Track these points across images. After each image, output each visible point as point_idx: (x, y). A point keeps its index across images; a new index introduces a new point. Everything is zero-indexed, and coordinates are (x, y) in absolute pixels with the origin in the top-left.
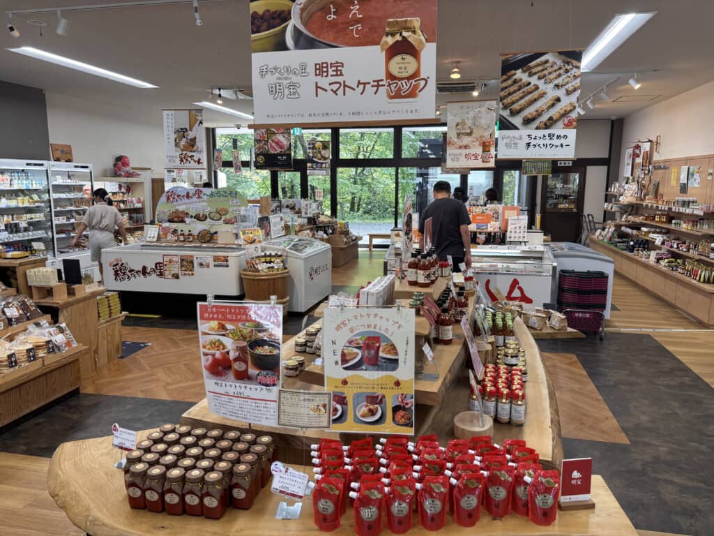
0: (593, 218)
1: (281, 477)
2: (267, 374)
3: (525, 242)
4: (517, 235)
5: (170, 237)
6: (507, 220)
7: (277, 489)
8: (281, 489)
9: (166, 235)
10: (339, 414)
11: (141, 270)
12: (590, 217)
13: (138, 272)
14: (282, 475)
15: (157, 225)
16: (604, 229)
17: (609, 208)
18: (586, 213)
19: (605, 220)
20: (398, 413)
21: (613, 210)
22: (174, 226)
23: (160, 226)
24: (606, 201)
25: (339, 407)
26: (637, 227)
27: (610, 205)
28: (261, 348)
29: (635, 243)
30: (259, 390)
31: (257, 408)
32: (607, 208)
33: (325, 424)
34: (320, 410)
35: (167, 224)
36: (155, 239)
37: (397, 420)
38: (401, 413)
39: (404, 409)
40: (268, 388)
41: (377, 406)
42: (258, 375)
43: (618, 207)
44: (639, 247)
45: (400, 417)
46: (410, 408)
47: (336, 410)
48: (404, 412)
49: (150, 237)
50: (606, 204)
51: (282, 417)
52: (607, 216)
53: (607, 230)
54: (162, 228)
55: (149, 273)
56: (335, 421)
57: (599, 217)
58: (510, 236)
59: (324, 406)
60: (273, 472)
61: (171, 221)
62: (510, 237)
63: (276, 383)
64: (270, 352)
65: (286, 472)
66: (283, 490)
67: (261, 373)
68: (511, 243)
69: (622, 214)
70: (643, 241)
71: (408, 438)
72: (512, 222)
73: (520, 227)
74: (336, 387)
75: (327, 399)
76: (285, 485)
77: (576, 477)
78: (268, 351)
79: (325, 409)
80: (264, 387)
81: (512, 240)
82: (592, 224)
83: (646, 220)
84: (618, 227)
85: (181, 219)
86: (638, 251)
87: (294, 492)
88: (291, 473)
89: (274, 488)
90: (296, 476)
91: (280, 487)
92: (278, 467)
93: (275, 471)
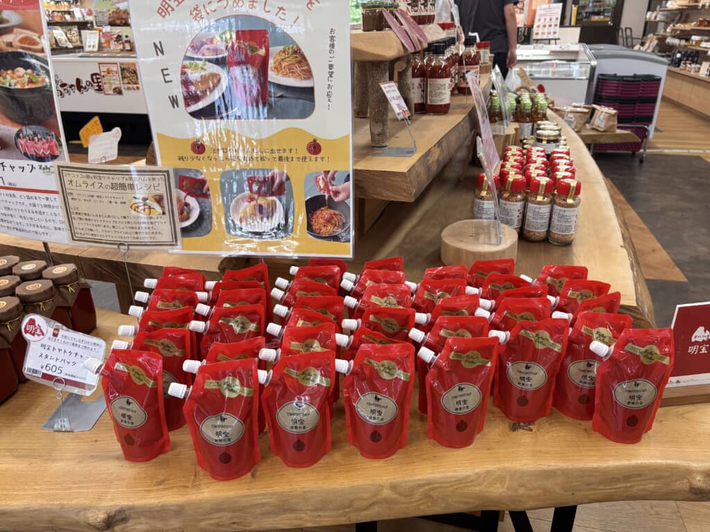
0: (631, 31)
1: (43, 346)
2: (35, 134)
3: (555, 39)
4: (546, 30)
5: (114, 46)
6: (535, 12)
7: (35, 371)
8: (44, 371)
9: (108, 42)
10: (194, 216)
11: (74, 83)
12: (628, 31)
13: (71, 86)
14: (45, 341)
15: (96, 30)
16: (643, 44)
17: (653, 18)
18: (623, 25)
19: (645, 34)
20: (319, 212)
21: (658, 19)
22: (117, 30)
23: (100, 31)
24: (649, 10)
25: (192, 201)
26: (685, 36)
27: (655, 14)
28: (10, 72)
29: (683, 56)
30: (28, 169)
31: (34, 209)
32: (650, 18)
33: (167, 237)
34: (150, 208)
35: (107, 29)
36: (96, 49)
37: (315, 227)
38: (325, 213)
39: (331, 204)
40: (43, 164)
41: (274, 198)
42: (18, 135)
43: (664, 15)
44: (687, 60)
45: (321, 221)
46: (343, 202)
47: (186, 208)
48: (332, 211)
49: (89, 46)
50: (649, 13)
51: (75, 223)
52: (649, 27)
53: (647, 45)
54: (103, 34)
55: (85, 88)
56: (186, 231)
57: (638, 32)
58: (538, 32)
59: (159, 200)
60: (27, 336)
61: (112, 24)
62: (537, 34)
63: (57, 153)
64: (30, 81)
65: (55, 335)
66: (50, 373)
67: (20, 131)
68: (537, 41)
69: (667, 24)
70: (692, 52)
71: (344, 265)
72: (542, 12)
73: (551, 19)
74: (181, 158)
75: (162, 183)
76: (52, 362)
77: (700, 340)
78: (26, 79)
79: (162, 207)
80: (36, 164)
81: (539, 37)
82: (630, 40)
83: (699, 26)
84: (662, 40)
85: (124, 22)
86: (685, 64)
87: (75, 377)
88: (66, 337)
89: (29, 370)
90: (78, 344)
91: (42, 368)
92: (37, 325)
93: (30, 333)
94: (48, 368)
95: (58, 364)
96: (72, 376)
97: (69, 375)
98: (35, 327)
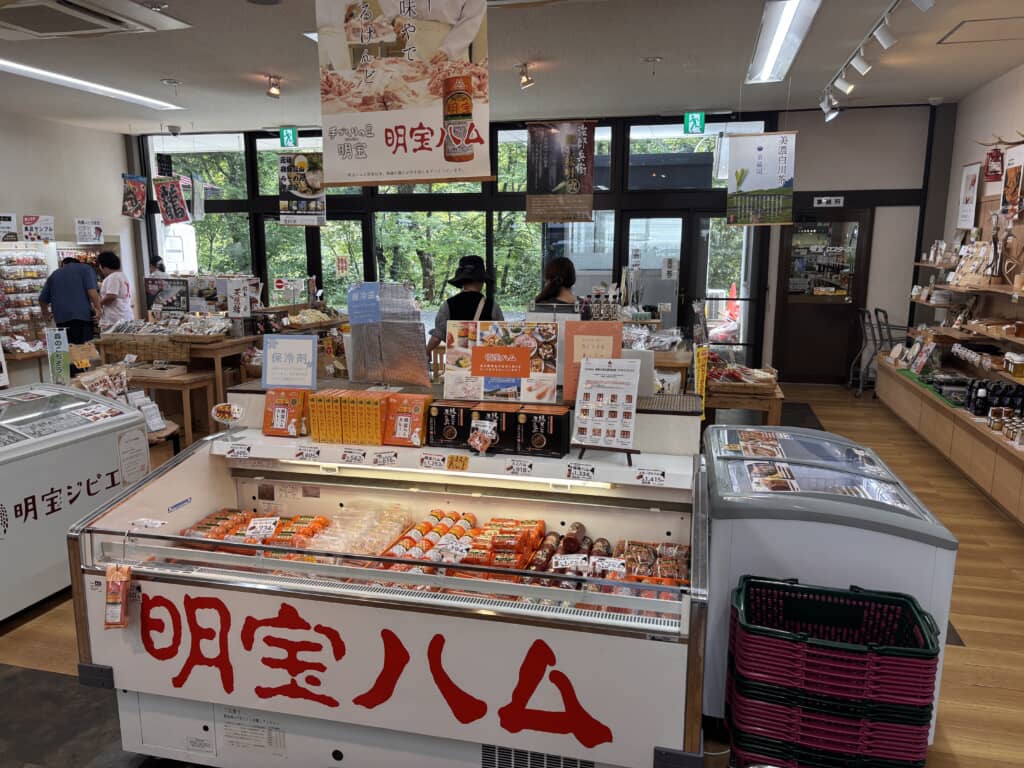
3: (629, 452)
4: (604, 424)
6: (578, 367)
12: (881, 315)
16: (909, 344)
17: (923, 298)
19: (911, 323)
21: (932, 302)
24: (915, 282)
26: (993, 348)
27: (926, 291)
29: (991, 393)
32: (918, 297)
43: (944, 296)
44: (1001, 404)
50: (916, 288)
52: (918, 313)
53: (916, 347)
57: (899, 315)
62: (583, 431)
69: (952, 314)
70: (1009, 388)
72: (593, 377)
81: (587, 441)
82: (885, 331)
84: (944, 342)
86: (997, 414)
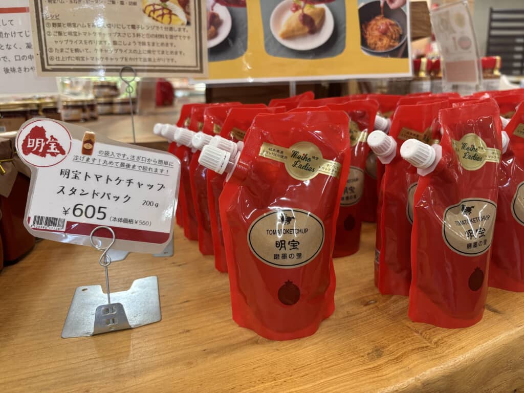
1: (65, 173)
7: (52, 221)
8: (70, 218)
10: (224, 32)
14: (68, 163)
20: (373, 22)
25: (223, 12)
33: (190, 60)
34: (170, 13)
38: (380, 23)
39: (388, 13)
41: (323, 6)
45: (376, 33)
46: (399, 10)
47: (215, 21)
48: (388, 21)
51: (51, 42)
56: (217, 52)
59: (184, 3)
60: (31, 159)
65: (87, 152)
66: (82, 220)
76: (86, 201)
79: (188, 14)
87: (131, 221)
88: (107, 153)
89: (39, 220)
90: (132, 163)
91: (66, 212)
92: (48, 136)
93: (36, 153)
94: (78, 212)
95: (97, 202)
96: (126, 221)
97: (120, 220)
98: (46, 140)
